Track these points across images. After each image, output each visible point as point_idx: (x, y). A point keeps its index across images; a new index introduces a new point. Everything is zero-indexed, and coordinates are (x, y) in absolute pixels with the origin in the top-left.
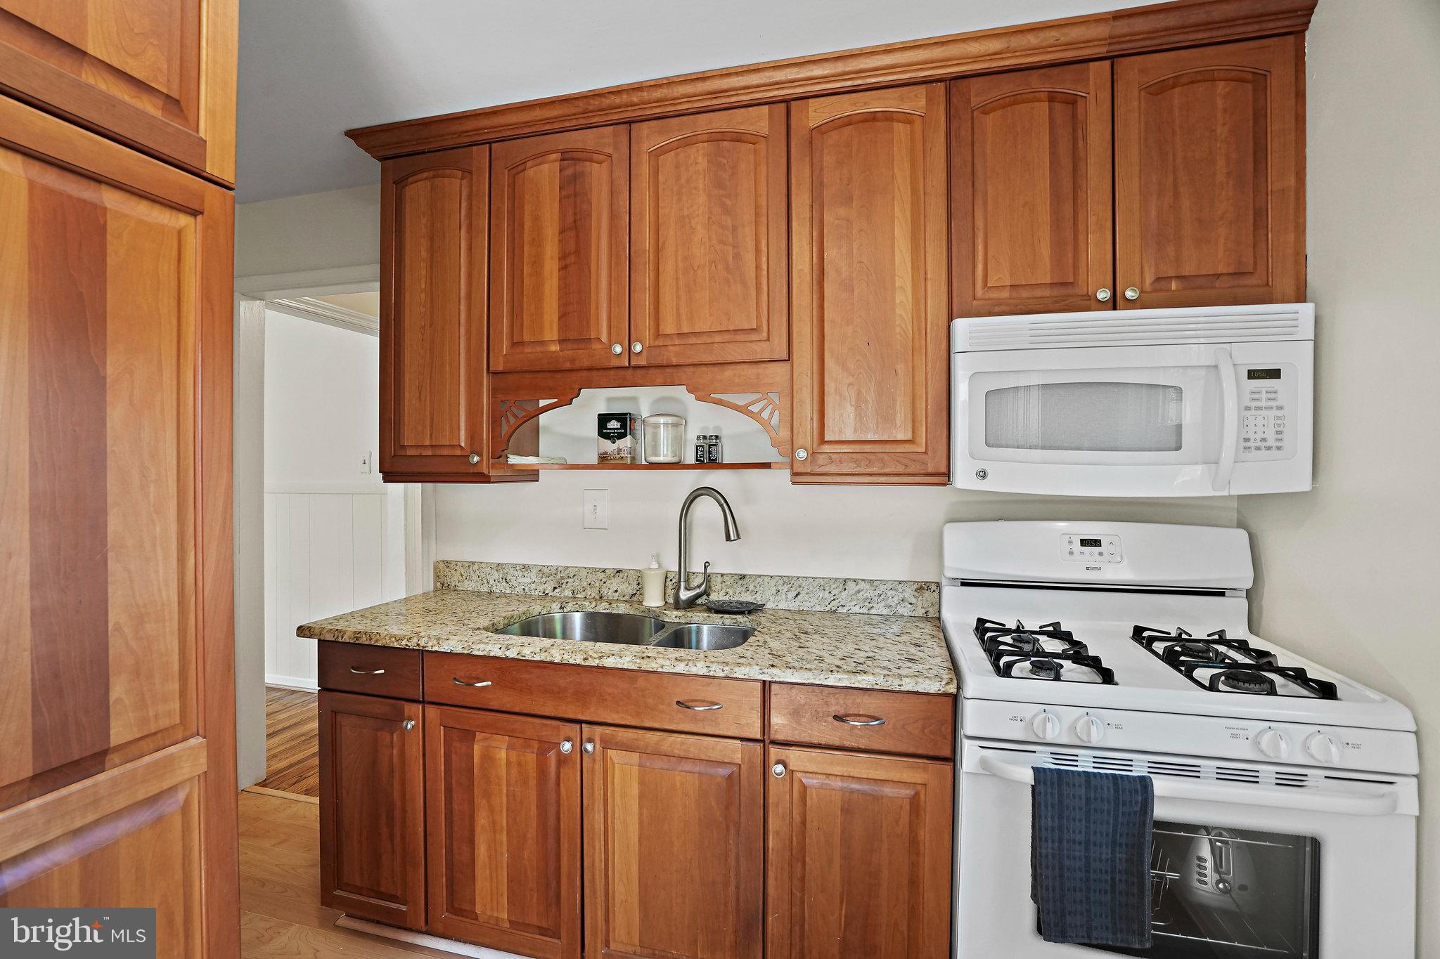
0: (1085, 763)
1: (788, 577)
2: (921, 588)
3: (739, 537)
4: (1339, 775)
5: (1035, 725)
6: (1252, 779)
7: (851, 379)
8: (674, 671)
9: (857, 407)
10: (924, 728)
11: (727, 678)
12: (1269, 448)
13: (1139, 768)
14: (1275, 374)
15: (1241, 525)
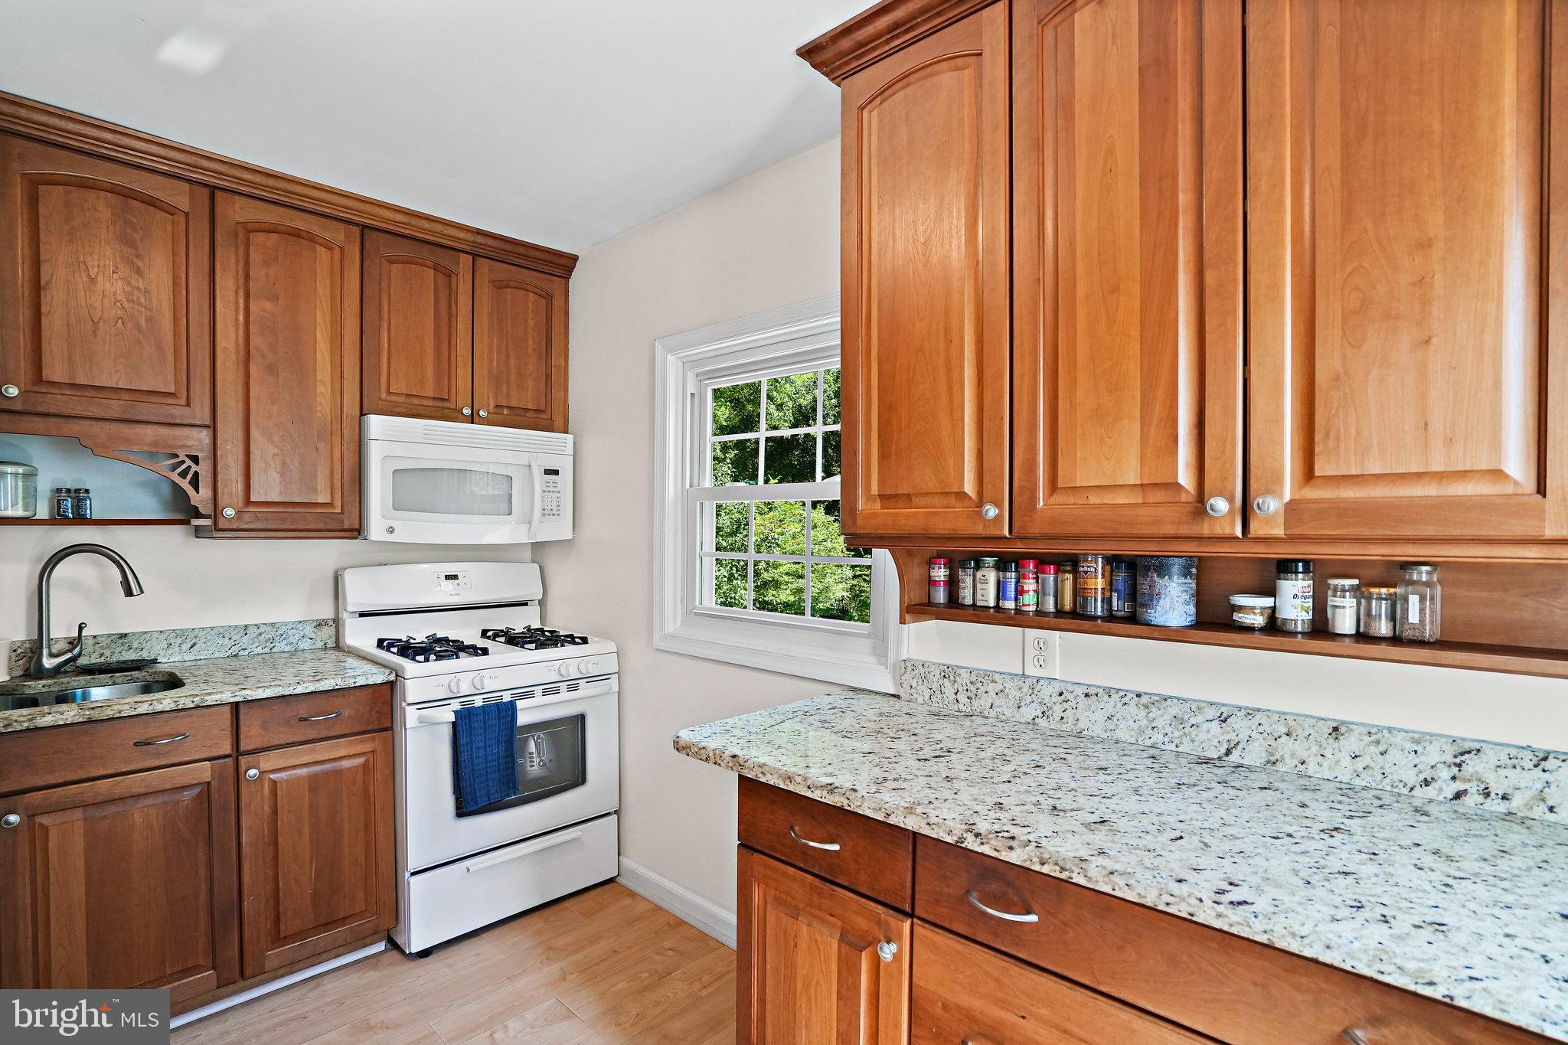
0: (479, 702)
1: (182, 630)
2: (320, 625)
3: (142, 592)
4: (592, 679)
5: (452, 687)
6: (556, 691)
7: (277, 451)
8: (136, 713)
9: (282, 475)
10: (371, 710)
11: (197, 707)
12: (554, 515)
13: (507, 697)
14: (556, 472)
15: (533, 561)
